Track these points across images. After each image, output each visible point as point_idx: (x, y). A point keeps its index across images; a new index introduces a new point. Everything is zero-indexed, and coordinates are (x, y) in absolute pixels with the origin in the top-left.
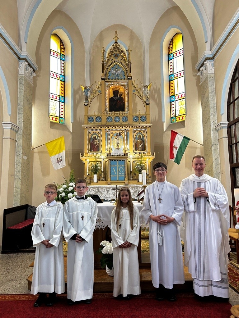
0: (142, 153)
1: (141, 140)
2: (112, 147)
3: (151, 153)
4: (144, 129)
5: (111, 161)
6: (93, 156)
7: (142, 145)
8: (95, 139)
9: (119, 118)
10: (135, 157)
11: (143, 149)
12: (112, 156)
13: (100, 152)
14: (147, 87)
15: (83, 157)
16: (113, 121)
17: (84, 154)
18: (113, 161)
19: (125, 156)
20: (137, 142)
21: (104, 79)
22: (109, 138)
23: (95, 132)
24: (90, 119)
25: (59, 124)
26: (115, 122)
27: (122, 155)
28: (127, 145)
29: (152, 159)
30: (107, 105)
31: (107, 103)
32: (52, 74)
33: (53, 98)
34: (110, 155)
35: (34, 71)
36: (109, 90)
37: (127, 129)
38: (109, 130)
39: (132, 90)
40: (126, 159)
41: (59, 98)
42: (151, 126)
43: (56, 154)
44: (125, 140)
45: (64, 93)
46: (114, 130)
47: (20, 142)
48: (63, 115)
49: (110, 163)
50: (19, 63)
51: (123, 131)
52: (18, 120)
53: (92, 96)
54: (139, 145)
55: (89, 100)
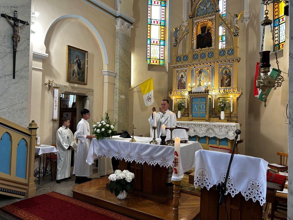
0: (227, 89)
1: (228, 75)
2: (194, 84)
3: (237, 89)
4: (230, 64)
5: (193, 98)
6: (179, 93)
7: (228, 80)
8: (182, 77)
9: (205, 54)
10: (219, 93)
11: (229, 85)
12: (194, 93)
13: (186, 89)
14: (237, 16)
15: (171, 95)
16: (199, 58)
17: (172, 92)
18: (194, 98)
19: (205, 93)
20: (223, 78)
21: (192, 17)
22: (194, 75)
23: (182, 71)
24: (178, 59)
25: (159, 66)
26: (201, 59)
27: (203, 93)
28: (212, 82)
29: (238, 96)
30: (194, 42)
31: (194, 40)
32: (153, 22)
33: (154, 43)
34: (192, 92)
35: (132, 24)
36: (196, 27)
37: (212, 65)
38: (195, 67)
39: (219, 23)
40: (207, 96)
41: (159, 42)
42: (238, 60)
43: (147, 93)
44: (210, 76)
45: (165, 37)
46: (199, 67)
47: (117, 84)
48: (163, 57)
49: (192, 100)
50: (116, 20)
51: (209, 68)
52: (116, 68)
53: (181, 36)
54: (225, 80)
55: (178, 41)
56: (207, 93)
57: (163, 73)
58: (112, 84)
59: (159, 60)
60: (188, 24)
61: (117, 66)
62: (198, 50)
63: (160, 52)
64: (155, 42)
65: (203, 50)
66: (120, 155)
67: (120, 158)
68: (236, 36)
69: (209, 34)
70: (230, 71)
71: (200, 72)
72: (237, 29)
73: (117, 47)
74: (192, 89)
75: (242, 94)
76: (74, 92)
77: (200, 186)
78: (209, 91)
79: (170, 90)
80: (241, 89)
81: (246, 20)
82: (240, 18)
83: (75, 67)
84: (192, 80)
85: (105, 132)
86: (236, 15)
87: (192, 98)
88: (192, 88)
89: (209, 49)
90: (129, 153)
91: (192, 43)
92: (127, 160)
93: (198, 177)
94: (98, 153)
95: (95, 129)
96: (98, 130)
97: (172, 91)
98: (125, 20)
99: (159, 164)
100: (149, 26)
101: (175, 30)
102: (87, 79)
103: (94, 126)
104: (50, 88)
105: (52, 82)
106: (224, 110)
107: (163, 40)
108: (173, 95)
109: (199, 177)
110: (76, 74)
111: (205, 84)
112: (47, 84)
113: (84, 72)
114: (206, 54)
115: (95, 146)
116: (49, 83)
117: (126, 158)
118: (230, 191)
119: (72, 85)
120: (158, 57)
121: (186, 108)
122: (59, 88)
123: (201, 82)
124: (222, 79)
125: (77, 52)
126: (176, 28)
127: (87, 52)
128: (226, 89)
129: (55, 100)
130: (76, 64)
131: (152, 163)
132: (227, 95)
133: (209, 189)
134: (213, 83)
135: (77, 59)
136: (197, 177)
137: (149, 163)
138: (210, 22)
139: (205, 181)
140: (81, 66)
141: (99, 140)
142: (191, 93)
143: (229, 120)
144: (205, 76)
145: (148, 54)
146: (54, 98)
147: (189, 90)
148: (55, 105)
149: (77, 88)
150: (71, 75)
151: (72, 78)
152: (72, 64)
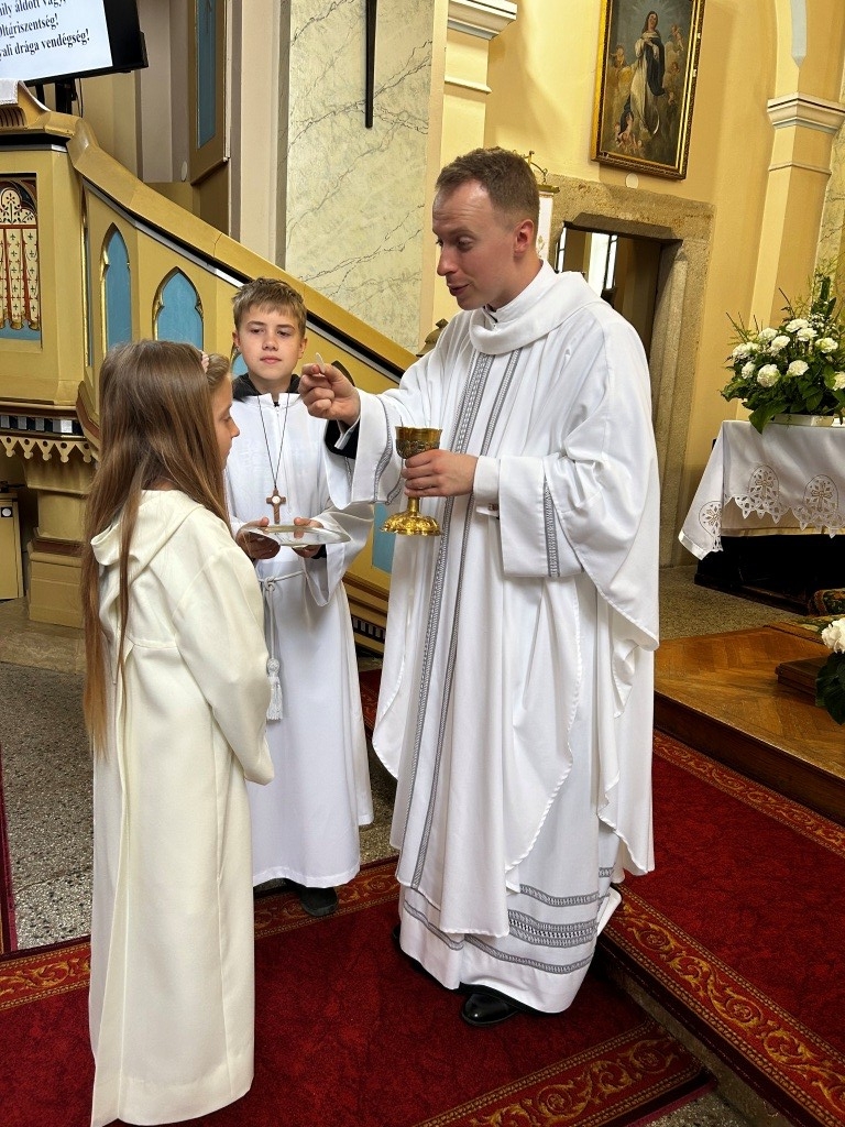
58: (809, 175)
76: (621, 217)
83: (636, 83)
96: (769, 372)
102: (687, 146)
103: (743, 349)
110: (636, 118)
115: (735, 468)
119: (615, 179)
122: (556, 191)
130: (640, 65)
135: (649, 35)
149: (637, 195)
150: (614, 122)
151: (619, 140)
152: (624, 65)
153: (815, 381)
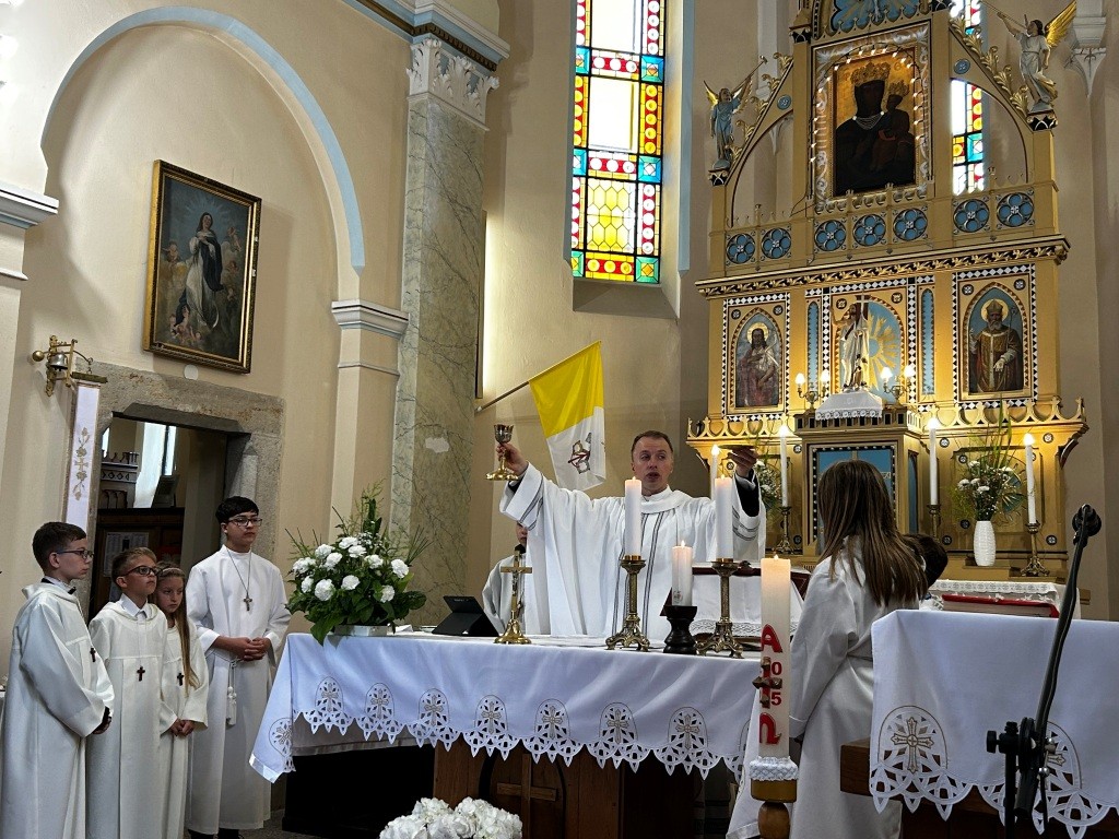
0: (1005, 405)
1: (1004, 328)
2: (825, 377)
3: (1055, 402)
4: (1016, 270)
5: (820, 450)
6: (747, 430)
7: (1005, 357)
8: (759, 341)
9: (880, 222)
10: (963, 425)
11: (1013, 379)
12: (824, 423)
13: (781, 407)
14: (1041, 30)
15: (701, 437)
16: (850, 242)
17: (706, 422)
18: (828, 450)
19: (888, 422)
20: (979, 344)
21: (808, 36)
22: (826, 332)
23: (757, 311)
24: (737, 248)
25: (633, 289)
26: (860, 247)
27: (875, 421)
28: (920, 366)
29: (1062, 439)
30: (821, 163)
31: (821, 153)
32: (599, 63)
33: (604, 168)
34: (813, 421)
35: (490, 66)
36: (831, 86)
37: (920, 280)
38: (826, 291)
39: (950, 63)
40: (900, 442)
41: (632, 167)
42: (1058, 248)
43: (568, 425)
44: (912, 338)
45: (661, 140)
46: (848, 289)
47: (411, 377)
48: (652, 241)
49: (815, 464)
50: (412, 48)
51: (902, 291)
52: (404, 289)
53: (749, 131)
54: (992, 358)
55: (736, 154)
56: (894, 426)
57: (657, 325)
58: (380, 376)
59: (631, 259)
60: (790, 68)
61: (408, 281)
62: (841, 200)
63: (636, 219)
64: (612, 166)
65: (871, 201)
66: (441, 720)
67: (444, 733)
68: (1042, 127)
69: (900, 123)
70: (1014, 310)
71: (857, 314)
72: (1044, 92)
73: (414, 182)
74: (817, 405)
75: (1085, 429)
76: (180, 408)
77: (900, 798)
78: (906, 409)
79: (696, 415)
80: (1079, 401)
81: (1090, 55)
82: (1057, 39)
83: (193, 278)
84: (813, 356)
85: (358, 597)
86: (1035, 27)
87: (813, 449)
88: (811, 398)
89: (900, 196)
90: (492, 704)
91: (809, 167)
92: (479, 746)
93: (888, 754)
94: (315, 715)
95: (307, 582)
96: (325, 586)
97: (705, 414)
98: (457, 48)
99: (658, 756)
100: (579, 82)
101: (716, 102)
102: (250, 341)
103: (302, 564)
104: (53, 381)
105: (67, 349)
106: (991, 513)
107: (654, 155)
108: (711, 437)
109: (896, 749)
110: (194, 312)
111: (886, 374)
112: (40, 359)
113: (234, 307)
114: (885, 219)
115: (302, 680)
116: (54, 355)
117: (476, 736)
118: (1062, 812)
119: (172, 370)
120: (625, 242)
121: (785, 503)
122: (104, 381)
123: (862, 365)
124: (973, 349)
125: (203, 200)
126: (725, 91)
127: (259, 200)
128: (995, 405)
129: (76, 446)
131: (618, 754)
132: (1006, 437)
133: (949, 810)
134: (928, 372)
135: (204, 234)
136: (883, 753)
137: (601, 753)
138: (903, 60)
139: (926, 769)
140: (224, 273)
141: (326, 640)
142: (813, 423)
143: (1018, 570)
144: (881, 335)
145: (575, 228)
146: (76, 437)
147: (800, 406)
148: (75, 469)
149: (198, 387)
150: (168, 314)
151: (174, 331)
152: (178, 260)
153: (366, 594)
